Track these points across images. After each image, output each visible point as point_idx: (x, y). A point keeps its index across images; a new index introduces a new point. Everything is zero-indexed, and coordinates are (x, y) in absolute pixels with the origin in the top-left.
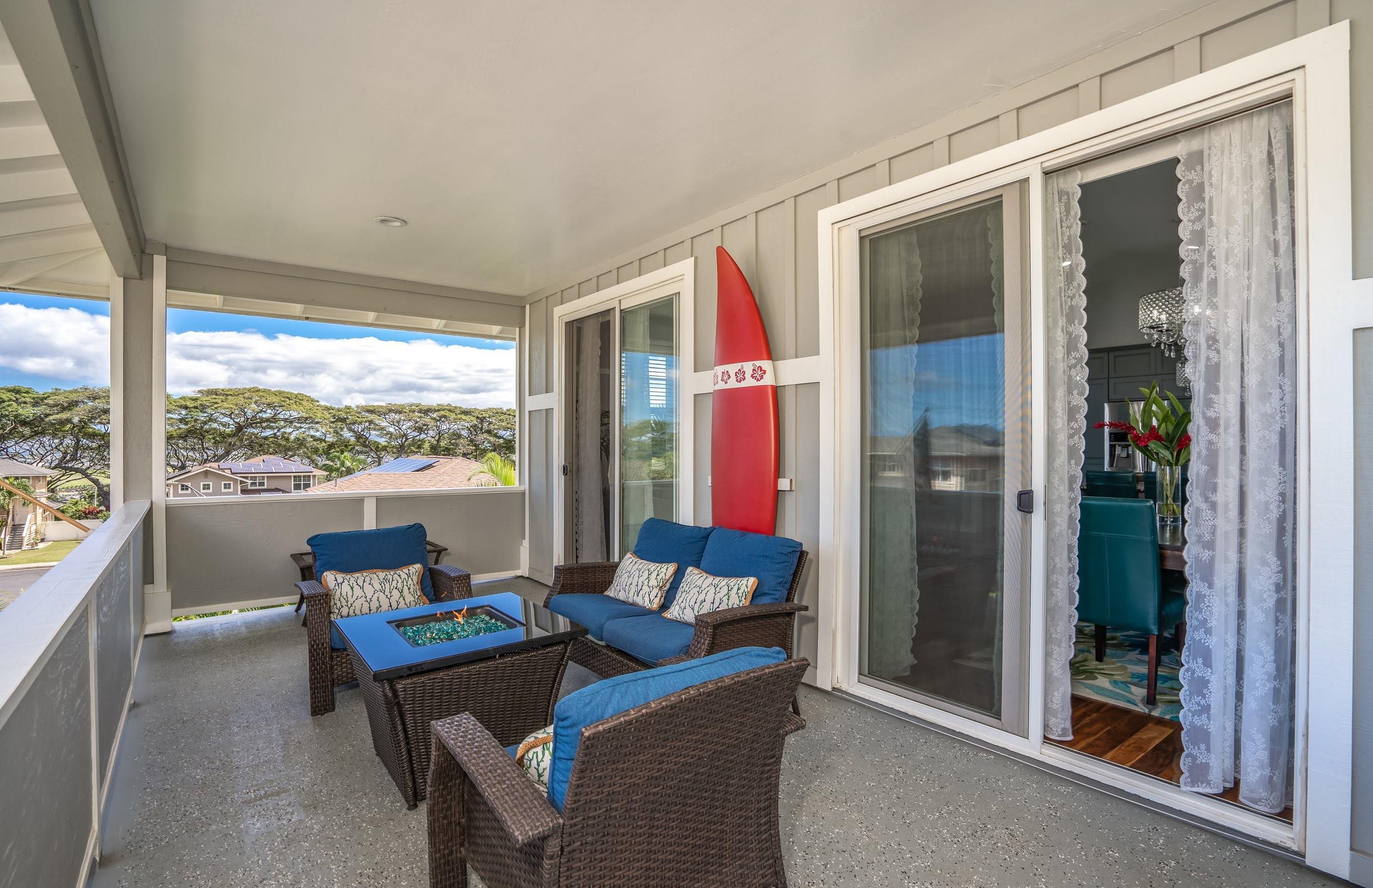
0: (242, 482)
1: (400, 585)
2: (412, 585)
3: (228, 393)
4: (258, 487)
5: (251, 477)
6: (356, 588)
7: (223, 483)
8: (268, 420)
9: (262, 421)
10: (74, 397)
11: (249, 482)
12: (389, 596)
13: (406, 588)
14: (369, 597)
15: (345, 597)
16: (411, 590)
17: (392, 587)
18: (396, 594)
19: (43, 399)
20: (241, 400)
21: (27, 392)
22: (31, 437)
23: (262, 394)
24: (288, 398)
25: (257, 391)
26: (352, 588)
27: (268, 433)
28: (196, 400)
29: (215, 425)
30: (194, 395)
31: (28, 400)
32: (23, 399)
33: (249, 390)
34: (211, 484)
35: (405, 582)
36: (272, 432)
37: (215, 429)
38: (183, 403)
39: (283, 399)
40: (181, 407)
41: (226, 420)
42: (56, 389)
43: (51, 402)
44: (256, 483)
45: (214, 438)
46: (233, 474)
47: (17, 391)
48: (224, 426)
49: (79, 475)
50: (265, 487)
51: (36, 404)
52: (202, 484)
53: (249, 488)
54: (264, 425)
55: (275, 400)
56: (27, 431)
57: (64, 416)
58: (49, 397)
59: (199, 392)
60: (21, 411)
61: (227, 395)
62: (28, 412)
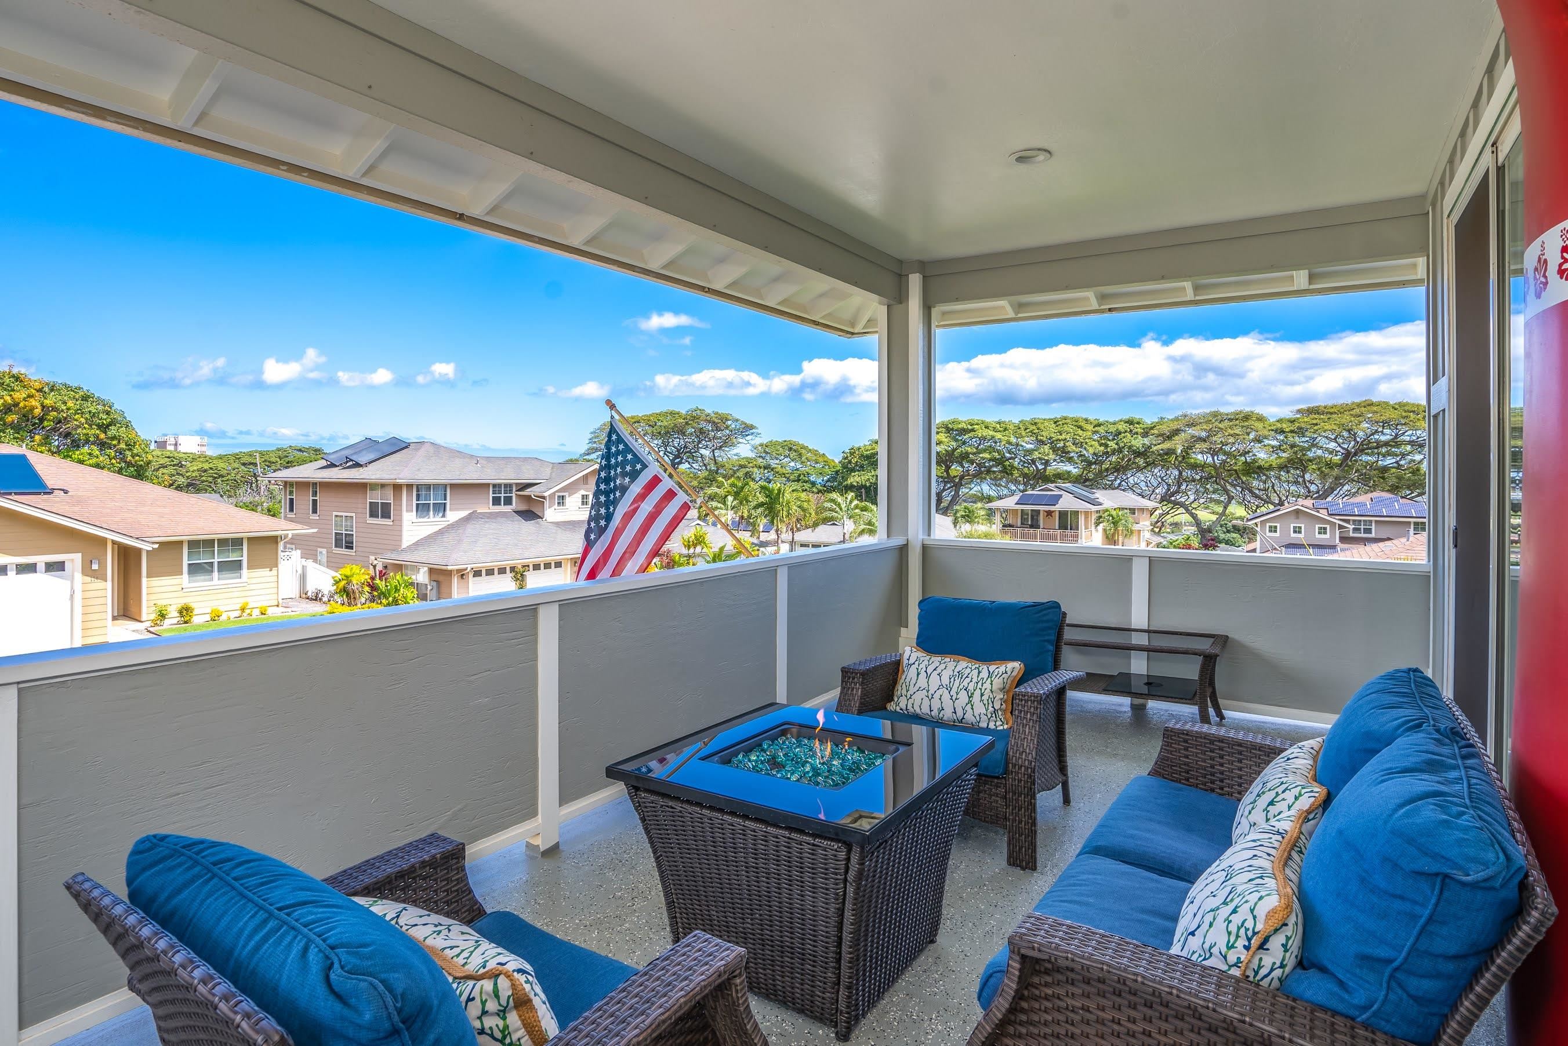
0: (1340, 527)
1: (971, 687)
2: (988, 690)
3: (1332, 410)
4: (1362, 535)
5: (1354, 521)
6: (923, 675)
7: (1317, 526)
8: (1386, 444)
9: (1379, 445)
10: (1175, 426)
11: (1351, 527)
12: (954, 698)
13: (978, 692)
14: (931, 692)
15: (907, 684)
16: (985, 698)
17: (961, 687)
18: (963, 697)
19: (1152, 428)
20: (1346, 418)
21: (1138, 423)
22: (1145, 467)
23: (1375, 408)
24: (1414, 412)
25: (1369, 405)
26: (918, 674)
27: (1389, 461)
28: (1292, 421)
29: (1319, 452)
30: (1291, 416)
31: (1139, 430)
32: (1136, 430)
33: (1359, 405)
34: (1303, 526)
35: (980, 684)
36: (1394, 460)
37: (1319, 457)
38: (1279, 425)
39: (1404, 414)
40: (1276, 431)
41: (1332, 445)
42: (1161, 418)
43: (1155, 431)
44: (1359, 529)
45: (1319, 469)
46: (1330, 515)
47: (1130, 422)
48: (1331, 453)
49: (1182, 510)
50: (1373, 535)
51: (1145, 434)
52: (1292, 526)
53: (1351, 534)
54: (1384, 450)
55: (1394, 415)
56: (1141, 461)
57: (1167, 445)
58: (1155, 426)
59: (1299, 411)
60: (1133, 442)
61: (1331, 413)
62: (1138, 442)
